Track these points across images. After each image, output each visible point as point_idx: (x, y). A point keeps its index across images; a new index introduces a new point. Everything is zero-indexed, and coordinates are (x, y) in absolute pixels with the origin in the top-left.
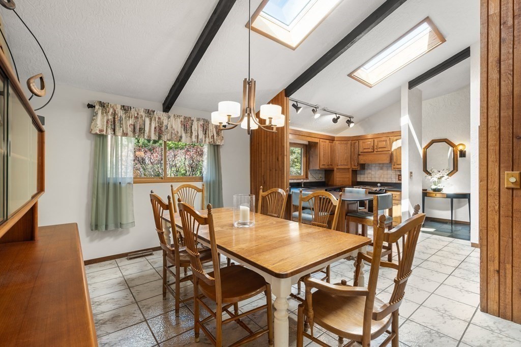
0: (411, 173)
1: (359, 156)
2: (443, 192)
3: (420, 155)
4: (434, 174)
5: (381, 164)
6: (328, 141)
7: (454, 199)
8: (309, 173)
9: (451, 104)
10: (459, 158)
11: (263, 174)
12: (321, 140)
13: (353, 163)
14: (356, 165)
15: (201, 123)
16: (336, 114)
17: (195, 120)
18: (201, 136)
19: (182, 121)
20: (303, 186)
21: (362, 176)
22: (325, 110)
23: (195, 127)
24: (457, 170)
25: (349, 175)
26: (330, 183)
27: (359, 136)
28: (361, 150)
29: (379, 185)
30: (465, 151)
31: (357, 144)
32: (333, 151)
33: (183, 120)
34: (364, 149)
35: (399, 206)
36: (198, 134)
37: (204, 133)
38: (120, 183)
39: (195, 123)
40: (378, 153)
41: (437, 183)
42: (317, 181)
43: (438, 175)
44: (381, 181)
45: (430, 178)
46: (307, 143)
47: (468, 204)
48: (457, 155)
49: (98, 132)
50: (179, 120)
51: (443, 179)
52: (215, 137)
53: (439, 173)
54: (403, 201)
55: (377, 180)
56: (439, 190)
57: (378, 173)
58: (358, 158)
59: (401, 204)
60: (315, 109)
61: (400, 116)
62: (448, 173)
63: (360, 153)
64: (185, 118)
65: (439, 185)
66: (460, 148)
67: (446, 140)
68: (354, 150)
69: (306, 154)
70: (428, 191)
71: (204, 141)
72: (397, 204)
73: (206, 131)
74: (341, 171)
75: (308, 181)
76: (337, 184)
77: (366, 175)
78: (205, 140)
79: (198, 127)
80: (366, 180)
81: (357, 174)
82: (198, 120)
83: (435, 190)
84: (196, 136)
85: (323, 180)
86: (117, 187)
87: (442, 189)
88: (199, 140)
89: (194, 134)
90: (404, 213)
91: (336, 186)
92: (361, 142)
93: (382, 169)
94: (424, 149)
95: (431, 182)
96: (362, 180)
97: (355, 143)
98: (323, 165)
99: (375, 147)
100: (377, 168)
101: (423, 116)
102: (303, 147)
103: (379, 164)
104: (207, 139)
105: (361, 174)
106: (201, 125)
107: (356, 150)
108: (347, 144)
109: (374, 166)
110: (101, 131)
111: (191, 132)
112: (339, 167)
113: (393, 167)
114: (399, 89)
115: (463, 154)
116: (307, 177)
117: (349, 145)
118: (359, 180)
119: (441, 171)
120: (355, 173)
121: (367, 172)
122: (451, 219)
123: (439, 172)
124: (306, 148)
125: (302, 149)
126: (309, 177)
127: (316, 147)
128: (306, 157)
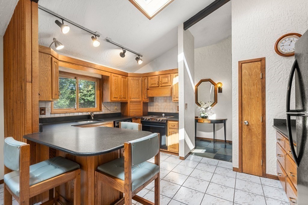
0: (186, 105)
1: (148, 90)
2: (208, 119)
3: (193, 89)
4: (203, 105)
5: (165, 97)
6: (120, 76)
7: (215, 124)
8: (102, 105)
9: (213, 53)
10: (218, 93)
11: (12, 109)
12: (112, 74)
13: (143, 96)
14: (146, 98)
16: (123, 48)
20: (92, 118)
21: (152, 107)
22: (108, 41)
24: (217, 102)
25: (141, 107)
26: (125, 114)
27: (148, 73)
28: (149, 85)
29: (163, 115)
30: (222, 88)
31: (146, 80)
32: (126, 85)
34: (152, 84)
35: (177, 134)
40: (162, 87)
41: (204, 112)
42: (112, 112)
43: (205, 107)
44: (165, 111)
45: (200, 108)
46: (100, 77)
47: (223, 127)
48: (217, 91)
51: (208, 109)
53: (206, 105)
54: (180, 130)
55: (163, 111)
56: (205, 117)
57: (163, 105)
58: (147, 91)
59: (178, 132)
60: (95, 36)
61: (177, 54)
62: (211, 104)
63: (149, 88)
65: (206, 113)
66: (219, 85)
67: (210, 80)
68: (144, 85)
69: (100, 87)
70: (199, 119)
72: (176, 133)
74: (134, 103)
75: (101, 113)
76: (131, 115)
77: (154, 107)
80: (155, 111)
81: (147, 106)
83: (203, 117)
85: (119, 111)
87: (208, 116)
90: (181, 141)
91: (130, 116)
92: (149, 78)
93: (166, 101)
94: (196, 86)
95: (200, 112)
96: (152, 111)
97: (145, 79)
98: (115, 98)
99: (160, 83)
100: (162, 101)
101: (195, 62)
102: (97, 81)
103: (164, 97)
105: (151, 106)
107: (146, 85)
108: (138, 80)
109: (160, 99)
112: (132, 100)
113: (173, 99)
114: (176, 29)
115: (220, 90)
116: (101, 110)
117: (140, 81)
118: (149, 111)
119: (207, 103)
120: (146, 105)
121: (155, 104)
122: (213, 138)
123: (206, 103)
124: (99, 82)
125: (95, 82)
126: (102, 109)
127: (108, 80)
128: (100, 90)
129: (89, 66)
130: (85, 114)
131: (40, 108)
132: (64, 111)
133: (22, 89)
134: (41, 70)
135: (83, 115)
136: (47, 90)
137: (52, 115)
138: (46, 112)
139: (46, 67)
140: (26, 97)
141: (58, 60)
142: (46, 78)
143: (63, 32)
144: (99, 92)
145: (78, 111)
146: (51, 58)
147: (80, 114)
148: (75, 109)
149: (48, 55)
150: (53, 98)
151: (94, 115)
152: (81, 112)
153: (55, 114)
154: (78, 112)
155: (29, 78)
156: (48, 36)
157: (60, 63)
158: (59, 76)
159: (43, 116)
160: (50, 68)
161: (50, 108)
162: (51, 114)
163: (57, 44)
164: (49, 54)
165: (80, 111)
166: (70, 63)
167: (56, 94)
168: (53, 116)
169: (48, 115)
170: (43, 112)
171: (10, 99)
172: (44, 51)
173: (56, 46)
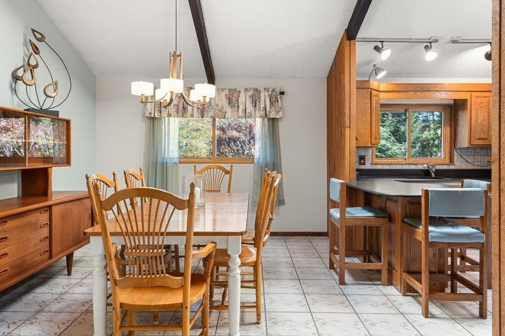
8: (455, 153)
11: (334, 155)
12: (473, 93)
15: (250, 93)
17: (242, 91)
18: (250, 108)
19: (226, 95)
20: (433, 175)
22: (455, 42)
23: (242, 99)
33: (228, 93)
36: (245, 107)
37: (254, 105)
38: (167, 162)
39: (242, 94)
42: (479, 168)
49: (148, 115)
50: (223, 94)
52: (268, 109)
60: (429, 44)
64: (230, 90)
69: (451, 120)
71: (253, 115)
73: (256, 103)
75: (452, 167)
78: (255, 114)
79: (246, 99)
82: (246, 90)
84: (243, 109)
86: (164, 165)
88: (247, 114)
89: (241, 107)
98: (479, 139)
104: (257, 112)
106: (250, 96)
110: (150, 114)
111: (238, 106)
116: (452, 161)
124: (449, 112)
125: (441, 113)
126: (455, 161)
127: (465, 107)
128: (451, 126)
129: (426, 89)
130: (420, 167)
131: (360, 156)
132: (388, 162)
133: (342, 135)
134: (360, 110)
135: (417, 168)
136: (365, 133)
137: (372, 166)
138: (366, 161)
139: (364, 105)
140: (345, 143)
141: (379, 91)
142: (364, 119)
143: (382, 57)
144: (448, 129)
145: (409, 162)
146: (371, 92)
147: (413, 167)
148: (406, 160)
149: (366, 90)
150: (372, 143)
151: (436, 170)
152: (414, 164)
153: (376, 164)
154: (410, 164)
155: (347, 123)
156: (368, 63)
157: (382, 95)
158: (381, 111)
159: (363, 167)
160: (369, 105)
161: (370, 157)
162: (372, 164)
163: (378, 72)
164: (368, 88)
165: (414, 162)
166: (394, 92)
167: (376, 138)
168: (374, 167)
169: (368, 166)
170: (363, 161)
171: (332, 145)
172: (363, 86)
173: (376, 74)
